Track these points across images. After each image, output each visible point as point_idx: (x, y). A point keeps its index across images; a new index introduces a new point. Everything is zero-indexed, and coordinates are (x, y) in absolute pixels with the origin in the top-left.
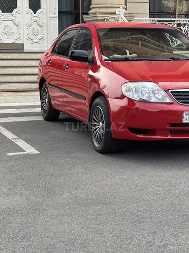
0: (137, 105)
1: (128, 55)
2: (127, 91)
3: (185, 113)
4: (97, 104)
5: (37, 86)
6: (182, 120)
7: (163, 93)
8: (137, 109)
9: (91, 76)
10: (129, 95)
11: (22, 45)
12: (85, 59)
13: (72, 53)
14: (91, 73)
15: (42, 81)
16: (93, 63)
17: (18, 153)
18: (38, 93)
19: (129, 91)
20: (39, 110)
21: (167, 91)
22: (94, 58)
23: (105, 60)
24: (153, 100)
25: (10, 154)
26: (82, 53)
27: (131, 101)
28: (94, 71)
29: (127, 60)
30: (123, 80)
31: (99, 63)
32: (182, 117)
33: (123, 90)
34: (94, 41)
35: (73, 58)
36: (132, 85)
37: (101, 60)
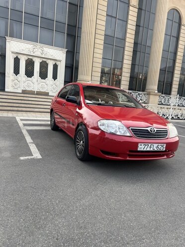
0: (107, 136)
1: (100, 102)
2: (101, 125)
3: (139, 144)
4: (80, 130)
5: (49, 111)
6: (137, 149)
7: (125, 129)
8: (107, 138)
9: (77, 112)
10: (102, 128)
11: (48, 93)
12: (75, 102)
13: (68, 97)
14: (78, 110)
15: (52, 110)
16: (79, 104)
17: (27, 157)
18: (50, 114)
19: (103, 125)
20: (49, 123)
21: (128, 128)
22: (80, 101)
23: (87, 103)
24: (118, 133)
25: (22, 158)
26: (74, 98)
27: (103, 132)
28: (80, 109)
29: (99, 104)
30: (99, 118)
31: (83, 105)
32: (137, 147)
33: (99, 125)
34: (81, 93)
35: (68, 100)
36: (105, 122)
37: (84, 103)
